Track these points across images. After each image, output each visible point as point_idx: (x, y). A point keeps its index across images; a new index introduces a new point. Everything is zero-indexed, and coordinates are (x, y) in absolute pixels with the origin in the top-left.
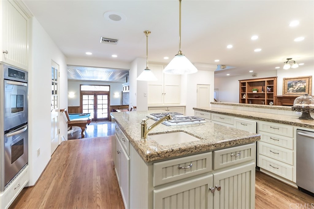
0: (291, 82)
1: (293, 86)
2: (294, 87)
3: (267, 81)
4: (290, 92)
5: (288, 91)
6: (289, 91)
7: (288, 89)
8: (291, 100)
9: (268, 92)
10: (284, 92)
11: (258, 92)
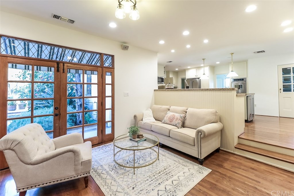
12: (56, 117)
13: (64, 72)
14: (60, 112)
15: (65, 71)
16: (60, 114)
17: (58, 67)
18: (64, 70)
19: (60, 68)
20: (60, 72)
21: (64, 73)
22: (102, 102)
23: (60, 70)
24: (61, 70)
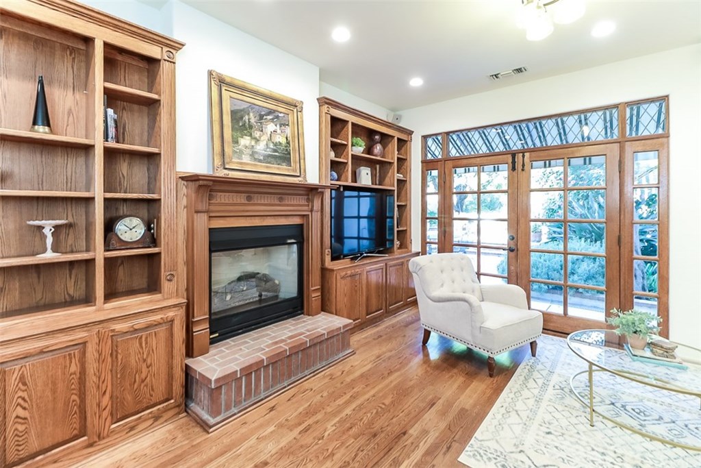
0: (245, 106)
1: (251, 127)
2: (256, 134)
4: (246, 159)
5: (235, 152)
6: (241, 152)
7: (236, 142)
12: (513, 254)
13: (523, 170)
14: (517, 245)
15: (525, 167)
16: (517, 250)
17: (514, 162)
18: (523, 165)
19: (516, 164)
20: (516, 171)
21: (524, 172)
22: (619, 238)
23: (516, 168)
24: (519, 166)
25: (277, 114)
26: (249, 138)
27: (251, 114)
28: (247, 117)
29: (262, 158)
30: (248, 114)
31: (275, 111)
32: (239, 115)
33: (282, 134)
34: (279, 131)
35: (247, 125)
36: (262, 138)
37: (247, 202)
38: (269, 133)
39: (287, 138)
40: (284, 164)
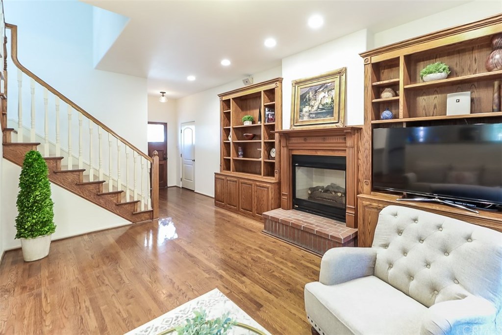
0: (307, 89)
1: (310, 100)
2: (312, 103)
3: (264, 91)
4: (306, 119)
5: (300, 116)
6: (303, 115)
7: (301, 111)
8: (305, 140)
9: (268, 122)
10: (294, 120)
11: (253, 122)
25: (326, 85)
26: (308, 106)
27: (310, 93)
28: (308, 95)
29: (314, 116)
30: (309, 93)
31: (325, 84)
32: (304, 96)
33: (329, 97)
34: (327, 96)
35: (308, 100)
36: (315, 104)
37: (304, 142)
38: (320, 99)
39: (332, 98)
40: (328, 116)
